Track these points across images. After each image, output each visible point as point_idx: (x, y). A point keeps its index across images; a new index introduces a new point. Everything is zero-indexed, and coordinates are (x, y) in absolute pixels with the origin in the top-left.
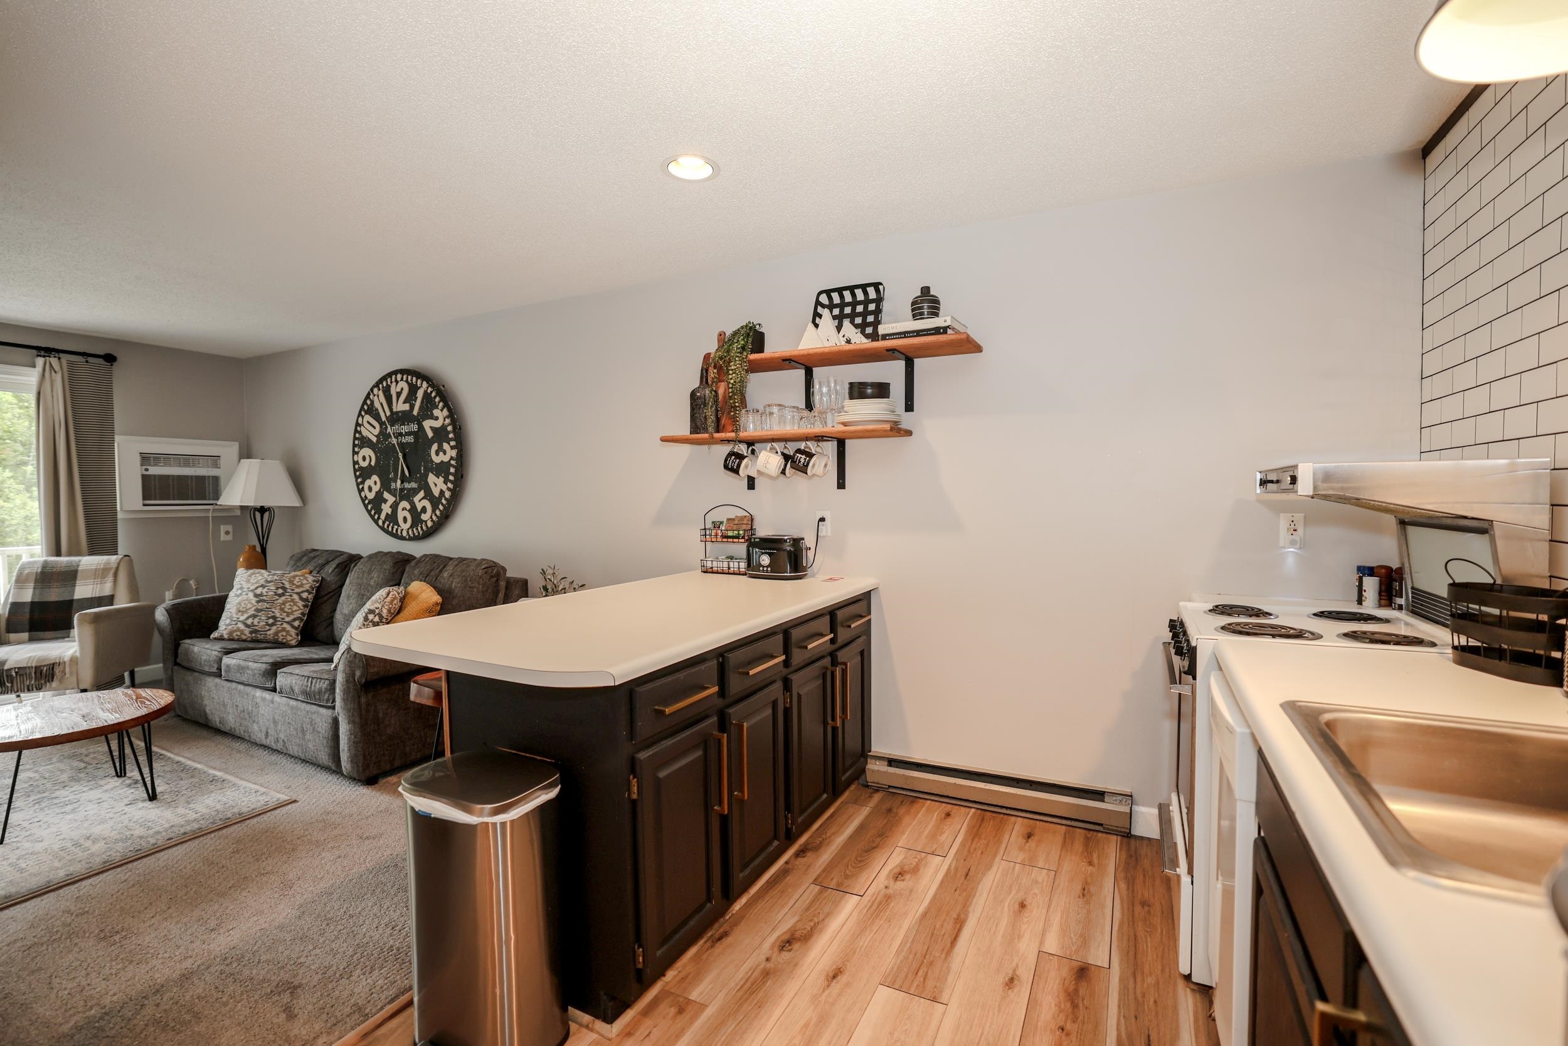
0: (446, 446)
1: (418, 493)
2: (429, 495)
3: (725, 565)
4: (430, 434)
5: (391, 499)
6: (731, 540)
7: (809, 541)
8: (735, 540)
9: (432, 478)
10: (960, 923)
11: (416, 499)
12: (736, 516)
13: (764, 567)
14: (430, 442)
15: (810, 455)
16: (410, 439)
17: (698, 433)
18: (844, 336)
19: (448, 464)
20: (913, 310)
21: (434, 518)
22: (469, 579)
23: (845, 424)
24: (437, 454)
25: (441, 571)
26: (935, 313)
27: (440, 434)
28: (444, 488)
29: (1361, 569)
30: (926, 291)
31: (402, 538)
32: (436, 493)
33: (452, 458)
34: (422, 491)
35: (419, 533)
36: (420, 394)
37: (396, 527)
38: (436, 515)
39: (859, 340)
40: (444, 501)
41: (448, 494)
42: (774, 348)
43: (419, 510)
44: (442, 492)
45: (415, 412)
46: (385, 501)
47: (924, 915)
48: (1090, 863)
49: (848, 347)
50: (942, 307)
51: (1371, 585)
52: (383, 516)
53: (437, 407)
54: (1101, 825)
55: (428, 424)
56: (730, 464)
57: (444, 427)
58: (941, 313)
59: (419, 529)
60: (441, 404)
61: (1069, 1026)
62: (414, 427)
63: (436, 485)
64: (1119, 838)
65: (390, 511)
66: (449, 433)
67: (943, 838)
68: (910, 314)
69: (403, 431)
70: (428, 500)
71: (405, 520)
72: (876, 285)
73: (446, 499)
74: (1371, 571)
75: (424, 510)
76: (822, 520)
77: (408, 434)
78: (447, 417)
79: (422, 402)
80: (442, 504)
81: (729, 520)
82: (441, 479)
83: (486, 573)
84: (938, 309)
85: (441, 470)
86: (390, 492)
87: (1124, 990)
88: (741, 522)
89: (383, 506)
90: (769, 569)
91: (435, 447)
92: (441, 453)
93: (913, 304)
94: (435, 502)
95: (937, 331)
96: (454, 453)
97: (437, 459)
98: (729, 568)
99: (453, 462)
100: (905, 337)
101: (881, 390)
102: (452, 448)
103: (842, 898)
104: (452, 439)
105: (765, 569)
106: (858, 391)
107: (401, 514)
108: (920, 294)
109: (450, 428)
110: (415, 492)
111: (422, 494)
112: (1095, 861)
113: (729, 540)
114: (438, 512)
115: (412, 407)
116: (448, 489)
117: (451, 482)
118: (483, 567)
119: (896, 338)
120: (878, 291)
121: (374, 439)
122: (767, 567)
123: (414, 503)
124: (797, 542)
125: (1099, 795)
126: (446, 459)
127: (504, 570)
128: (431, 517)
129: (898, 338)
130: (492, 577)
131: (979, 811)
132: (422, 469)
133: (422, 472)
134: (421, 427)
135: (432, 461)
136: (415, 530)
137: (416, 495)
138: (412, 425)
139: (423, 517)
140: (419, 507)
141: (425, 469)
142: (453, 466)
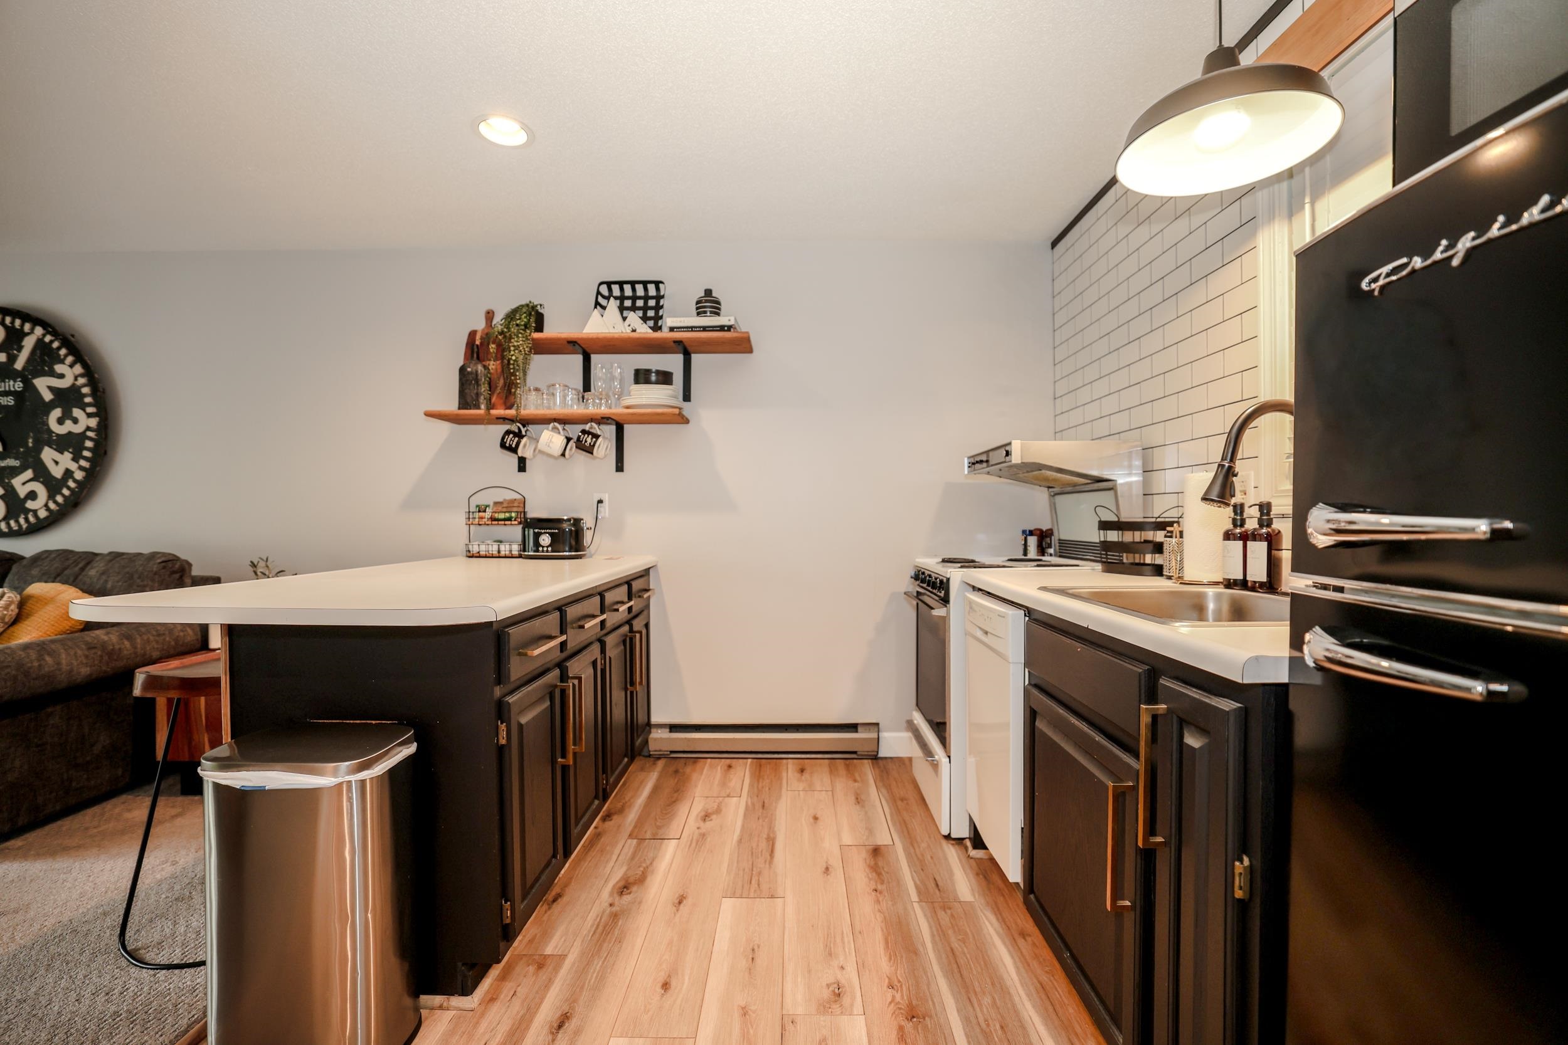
0: (77, 412)
1: (22, 472)
2: (42, 476)
3: (495, 548)
4: (48, 396)
6: (503, 522)
7: (588, 522)
8: (507, 522)
9: (48, 455)
10: (771, 841)
11: (17, 482)
12: (505, 500)
13: (543, 547)
14: (51, 406)
15: (596, 437)
16: (9, 401)
17: (467, 409)
18: (629, 326)
19: (83, 436)
20: (697, 309)
21: (52, 506)
22: (136, 576)
23: (628, 407)
24: (60, 421)
25: (83, 569)
26: (717, 312)
27: (67, 399)
28: (73, 466)
29: (1024, 532)
30: (708, 292)
32: (57, 472)
33: (88, 429)
34: (30, 471)
35: (20, 526)
36: (29, 343)
38: (55, 502)
39: (644, 330)
40: (71, 484)
41: (79, 475)
42: (553, 329)
43: (22, 497)
44: (68, 473)
45: (19, 365)
47: (740, 841)
48: (855, 781)
49: (634, 335)
50: (723, 307)
51: (1033, 541)
53: (62, 362)
54: (855, 753)
55: (43, 385)
56: (508, 442)
57: (74, 390)
58: (722, 312)
59: (22, 521)
60: (70, 359)
61: (879, 887)
62: (18, 386)
63: (57, 463)
64: (870, 761)
66: (83, 395)
67: (732, 784)
68: (695, 312)
70: (42, 483)
72: (657, 284)
73: (75, 481)
74: (1031, 533)
75: (32, 495)
76: (600, 502)
77: (5, 393)
78: (82, 375)
79: (32, 353)
80: (69, 488)
81: (496, 503)
82: (68, 456)
83: (164, 568)
84: (719, 309)
85: (70, 443)
87: (909, 856)
88: (512, 505)
90: (550, 549)
91: (57, 413)
92: (68, 423)
93: (698, 303)
94: (53, 486)
95: (722, 328)
96: (93, 422)
97: (60, 430)
98: (499, 552)
99: (90, 434)
100: (692, 331)
101: (665, 378)
102: (89, 415)
103: (661, 844)
104: (89, 405)
105: (545, 549)
106: (642, 377)
108: (703, 295)
109: (85, 390)
110: (15, 472)
111: (29, 474)
112: (858, 778)
113: (500, 522)
114: (59, 499)
115: (12, 359)
116: (81, 468)
117: (86, 459)
118: (159, 561)
119: (684, 331)
120: (658, 289)
122: (547, 547)
123: (12, 487)
124: (577, 522)
125: (853, 727)
126: (78, 429)
127: (190, 565)
128: (46, 505)
129: (686, 331)
130: (174, 572)
131: (755, 760)
132: (30, 440)
133: (30, 445)
134: (29, 386)
135: (50, 432)
136: (12, 523)
137: (17, 475)
138: (12, 383)
139: (30, 505)
140: (22, 492)
141: (36, 442)
142: (90, 439)
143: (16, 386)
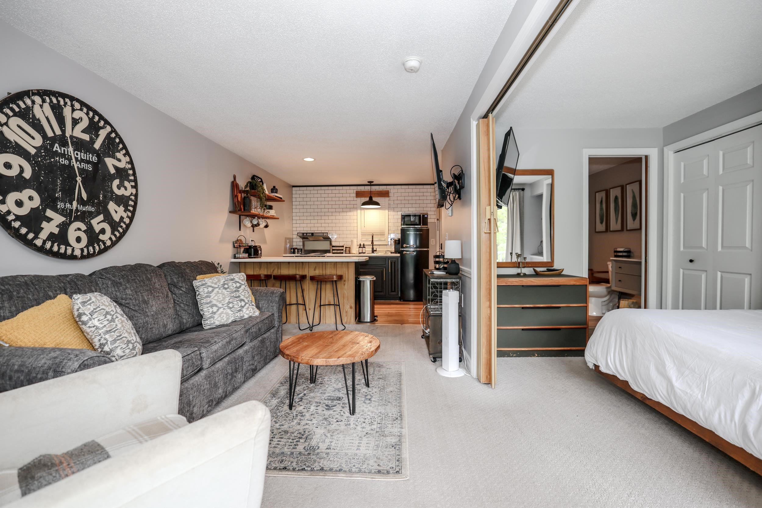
0: (126, 183)
1: (96, 216)
2: (108, 218)
4: (112, 171)
5: (58, 219)
9: (112, 206)
11: (94, 222)
14: (112, 178)
16: (90, 168)
19: (128, 198)
21: (114, 239)
24: (119, 187)
27: (121, 174)
28: (125, 215)
30: (274, 187)
31: (73, 257)
32: (117, 218)
33: (132, 194)
34: (102, 215)
35: (94, 250)
36: (103, 133)
37: (63, 248)
38: (115, 236)
40: (124, 226)
41: (126, 220)
43: (97, 232)
44: (122, 218)
45: (97, 145)
46: (49, 220)
50: (278, 191)
52: (43, 235)
53: (119, 151)
55: (110, 162)
57: (124, 170)
59: (97, 247)
60: (123, 151)
62: (95, 159)
63: (116, 212)
65: (56, 231)
66: (129, 175)
69: (79, 156)
70: (108, 223)
71: (78, 240)
75: (103, 231)
76: (252, 241)
77: (88, 162)
78: (129, 163)
79: (104, 141)
80: (122, 228)
82: (122, 208)
85: (122, 201)
86: (55, 210)
89: (44, 224)
91: (116, 182)
92: (122, 189)
94: (114, 226)
96: (133, 191)
97: (118, 192)
99: (133, 198)
102: (132, 187)
104: (132, 180)
107: (72, 235)
109: (131, 172)
110: (92, 215)
111: (101, 217)
114: (118, 234)
115: (93, 140)
116: (128, 217)
117: (129, 211)
121: (33, 151)
123: (90, 225)
126: (127, 193)
128: (110, 238)
132: (101, 196)
133: (101, 199)
134: (101, 161)
135: (112, 192)
136: (91, 248)
137: (93, 218)
138: (91, 156)
139: (101, 237)
140: (97, 228)
141: (105, 197)
142: (132, 201)
143: (93, 159)
